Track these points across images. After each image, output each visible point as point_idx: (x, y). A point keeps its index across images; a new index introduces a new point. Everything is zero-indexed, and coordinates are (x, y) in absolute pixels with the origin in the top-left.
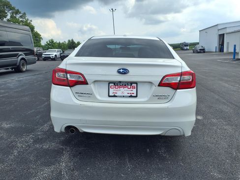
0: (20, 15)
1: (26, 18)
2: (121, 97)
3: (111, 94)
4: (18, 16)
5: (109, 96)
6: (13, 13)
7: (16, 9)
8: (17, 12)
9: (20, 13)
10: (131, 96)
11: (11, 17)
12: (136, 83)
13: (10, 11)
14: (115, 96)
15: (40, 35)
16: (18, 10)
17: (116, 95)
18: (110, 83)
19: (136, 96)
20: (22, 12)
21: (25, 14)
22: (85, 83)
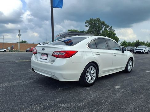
0: (109, 28)
1: (112, 29)
4: (108, 29)
6: (105, 27)
7: (107, 25)
8: (108, 26)
9: (109, 27)
10: (45, 59)
11: (104, 29)
12: (48, 54)
13: (104, 27)
15: (118, 38)
16: (108, 25)
17: (42, 58)
18: (42, 53)
20: (110, 26)
21: (111, 27)
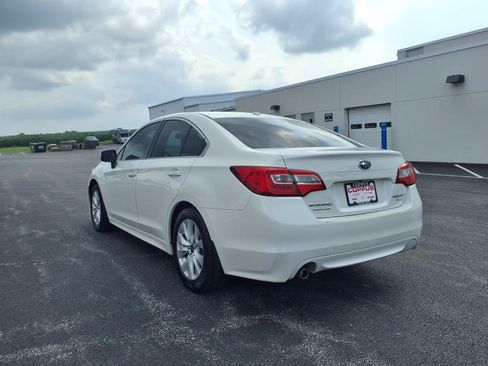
2: (362, 204)
3: (351, 202)
5: (350, 205)
10: (372, 202)
12: (372, 181)
14: (355, 204)
17: (357, 201)
18: (346, 184)
19: (376, 201)
22: (323, 187)
